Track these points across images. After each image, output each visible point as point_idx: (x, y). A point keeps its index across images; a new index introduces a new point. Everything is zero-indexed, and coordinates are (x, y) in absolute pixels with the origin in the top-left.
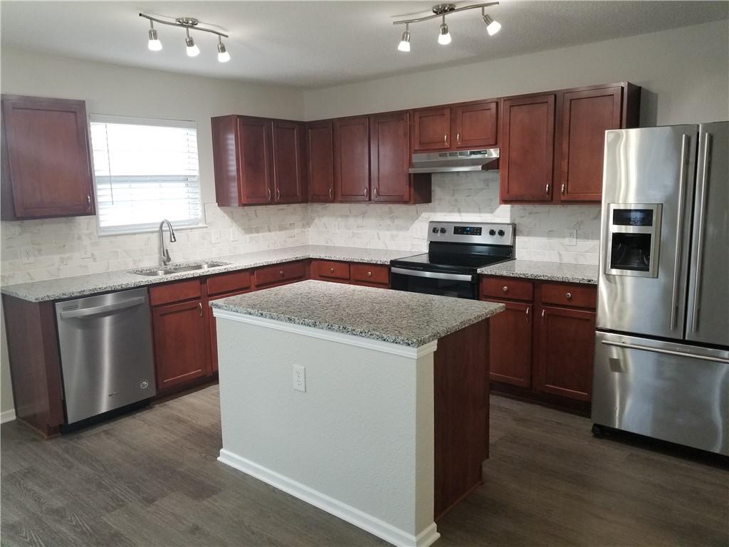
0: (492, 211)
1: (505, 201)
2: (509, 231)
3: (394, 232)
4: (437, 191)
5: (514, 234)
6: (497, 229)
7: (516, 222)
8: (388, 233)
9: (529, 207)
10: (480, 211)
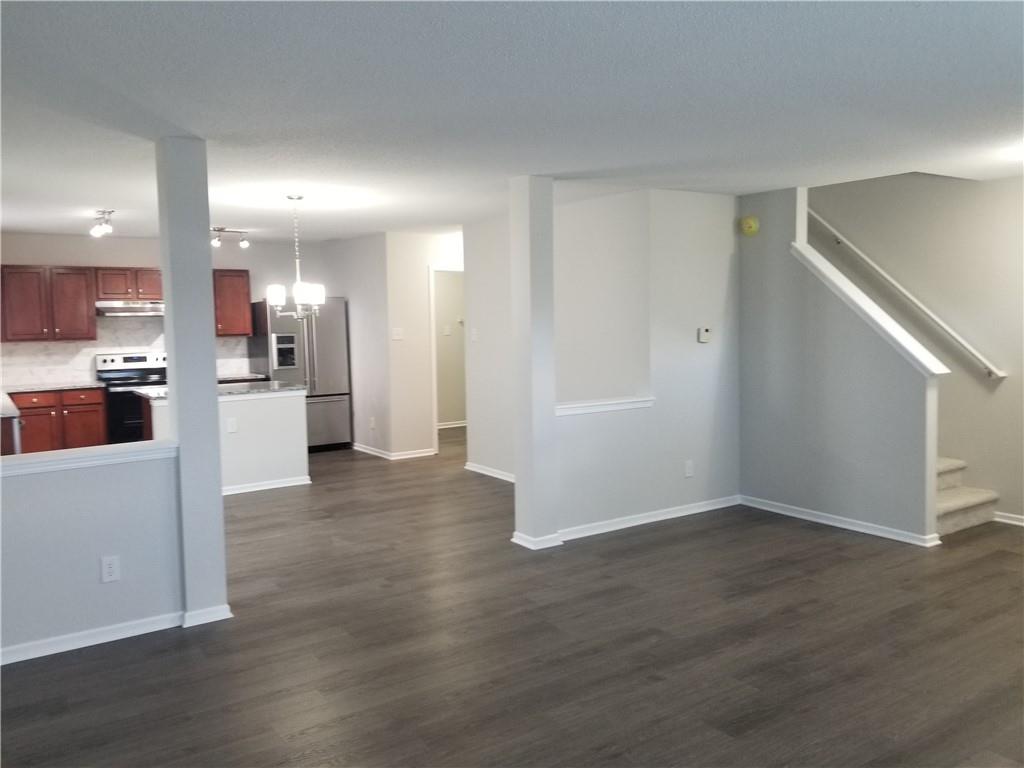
6: (161, 357)
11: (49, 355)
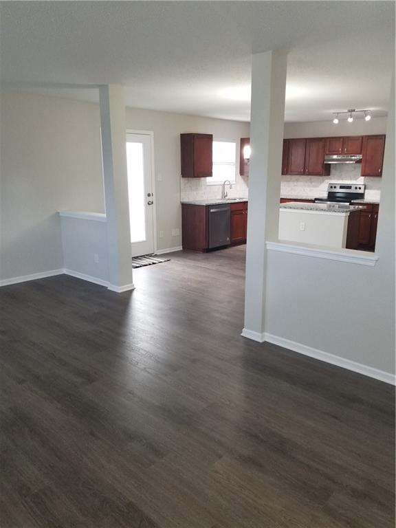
0: (356, 179)
1: (363, 175)
2: (363, 187)
3: (312, 188)
4: (333, 171)
5: (365, 189)
6: (358, 187)
7: (367, 184)
8: (308, 189)
9: (372, 178)
10: (351, 179)
11: (311, 182)
